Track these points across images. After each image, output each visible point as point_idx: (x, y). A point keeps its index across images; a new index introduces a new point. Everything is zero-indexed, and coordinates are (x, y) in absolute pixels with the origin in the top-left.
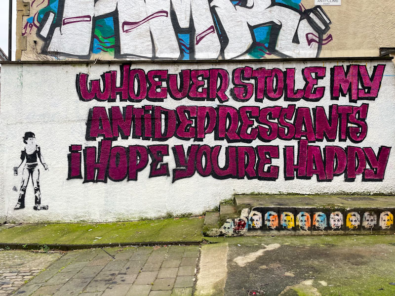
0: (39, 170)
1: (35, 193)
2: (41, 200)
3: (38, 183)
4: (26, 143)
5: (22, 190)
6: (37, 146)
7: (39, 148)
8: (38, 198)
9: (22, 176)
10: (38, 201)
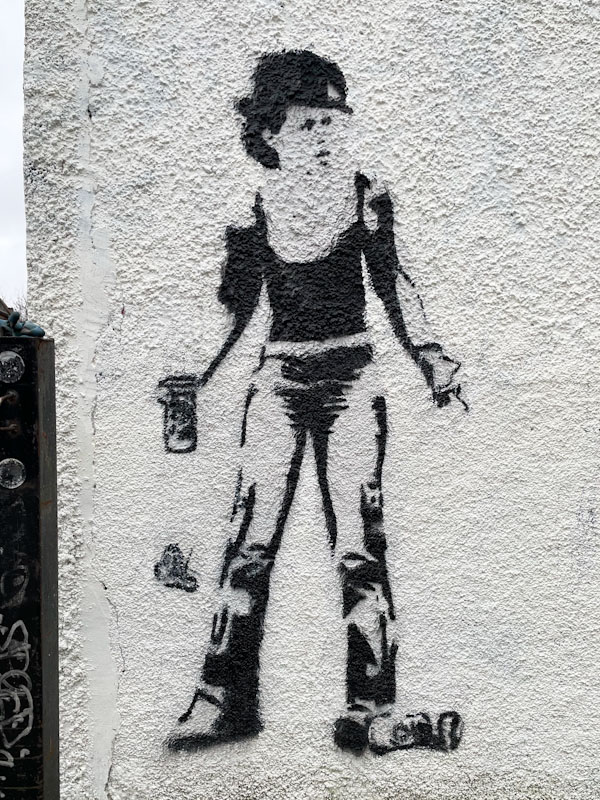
0: (379, 404)
1: (350, 601)
2: (401, 666)
3: (372, 515)
4: (269, 159)
5: (239, 581)
6: (362, 182)
7: (384, 205)
8: (375, 645)
9: (234, 455)
10: (372, 671)
